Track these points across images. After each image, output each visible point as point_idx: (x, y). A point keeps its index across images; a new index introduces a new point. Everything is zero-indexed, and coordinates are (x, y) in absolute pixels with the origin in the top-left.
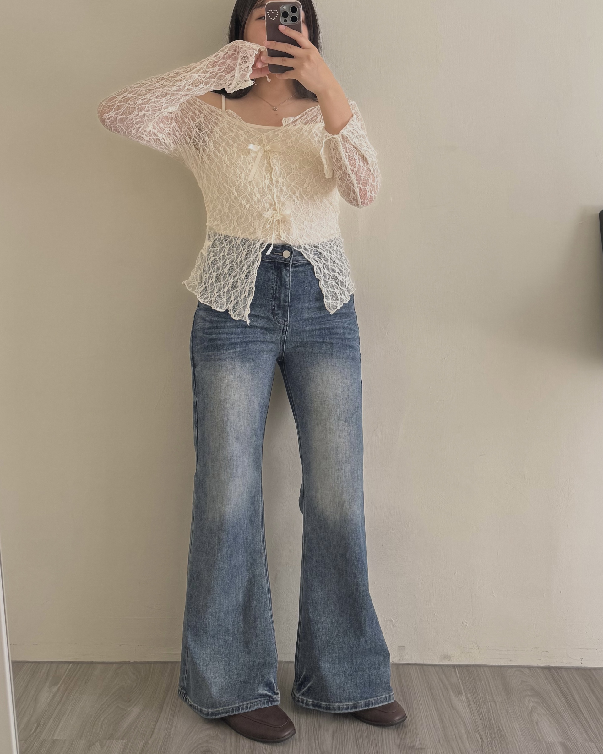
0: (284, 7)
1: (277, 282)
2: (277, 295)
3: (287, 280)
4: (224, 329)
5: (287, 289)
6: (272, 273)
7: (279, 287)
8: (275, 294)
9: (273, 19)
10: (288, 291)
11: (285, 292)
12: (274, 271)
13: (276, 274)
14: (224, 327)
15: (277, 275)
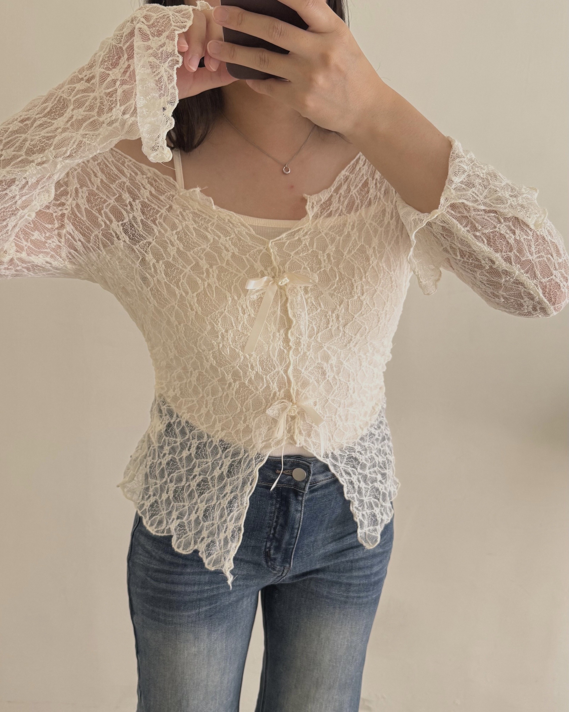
1: (277, 517)
2: (276, 535)
3: (297, 517)
4: (182, 577)
5: (296, 529)
6: (272, 505)
7: (281, 525)
8: (274, 534)
10: (296, 531)
11: (292, 533)
12: (274, 502)
13: (278, 506)
14: (181, 574)
15: (279, 508)
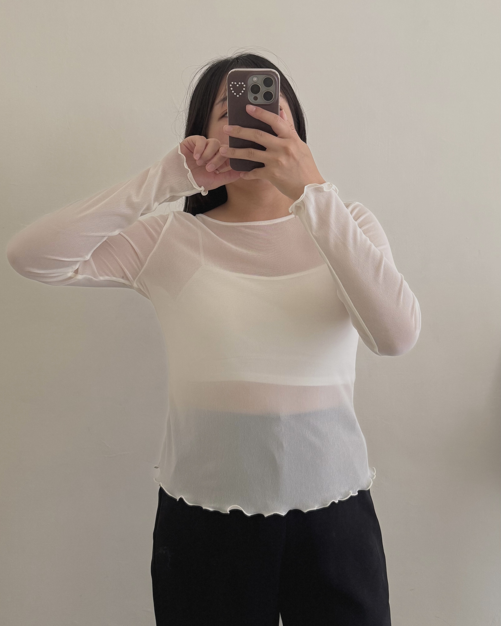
0: (255, 79)
9: (238, 96)
